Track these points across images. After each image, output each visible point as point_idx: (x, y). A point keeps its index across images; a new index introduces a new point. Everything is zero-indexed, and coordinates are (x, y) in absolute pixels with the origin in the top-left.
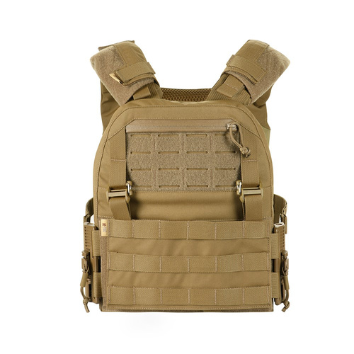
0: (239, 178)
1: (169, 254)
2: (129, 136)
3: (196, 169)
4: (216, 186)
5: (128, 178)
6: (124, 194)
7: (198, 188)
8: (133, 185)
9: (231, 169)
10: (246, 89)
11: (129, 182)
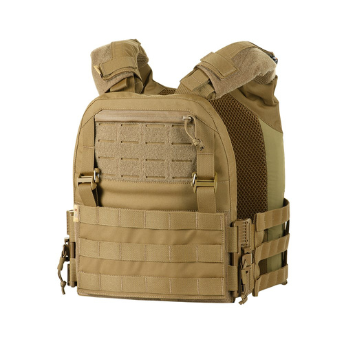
0: (194, 170)
1: (129, 242)
2: (97, 124)
3: (154, 160)
4: (173, 178)
5: (96, 166)
6: (90, 180)
7: (156, 179)
8: (100, 172)
9: (187, 161)
10: (210, 83)
11: (96, 169)
